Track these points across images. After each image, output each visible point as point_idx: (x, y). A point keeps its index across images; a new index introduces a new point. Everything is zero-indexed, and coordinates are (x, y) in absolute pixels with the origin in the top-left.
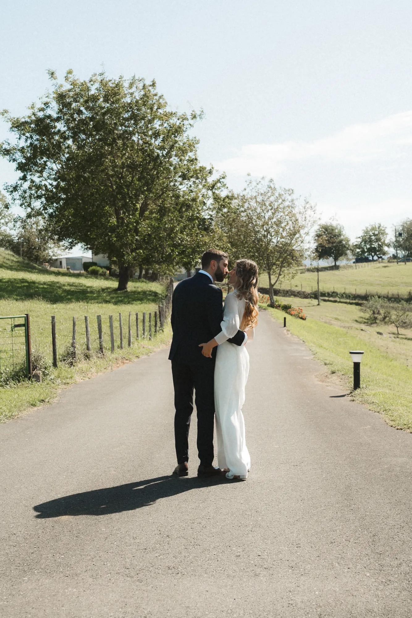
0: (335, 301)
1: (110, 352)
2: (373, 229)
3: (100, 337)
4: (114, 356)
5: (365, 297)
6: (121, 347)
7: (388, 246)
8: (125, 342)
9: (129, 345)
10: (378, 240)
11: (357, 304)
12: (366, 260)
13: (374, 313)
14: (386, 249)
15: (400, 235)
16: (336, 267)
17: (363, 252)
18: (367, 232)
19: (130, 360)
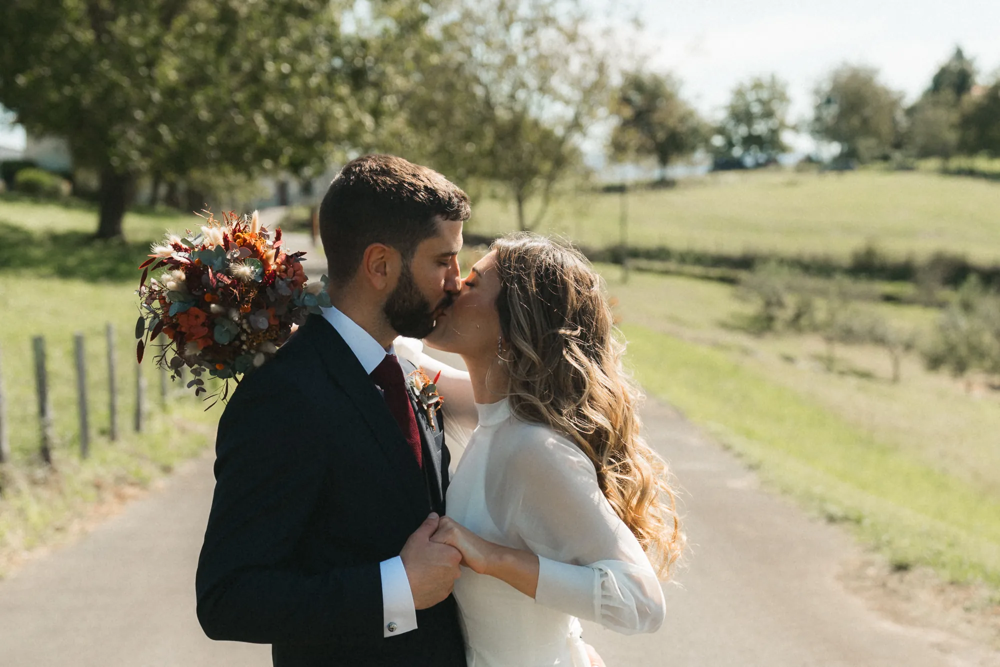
0: (666, 273)
1: (75, 460)
2: (758, 86)
3: (42, 411)
4: (90, 470)
5: (746, 262)
6: (110, 434)
7: (795, 128)
8: (125, 421)
9: (137, 427)
10: (768, 114)
11: (723, 280)
12: (736, 165)
13: (768, 304)
14: (787, 137)
15: (829, 101)
16: (663, 184)
17: (730, 144)
18: (740, 93)
19: (141, 483)
